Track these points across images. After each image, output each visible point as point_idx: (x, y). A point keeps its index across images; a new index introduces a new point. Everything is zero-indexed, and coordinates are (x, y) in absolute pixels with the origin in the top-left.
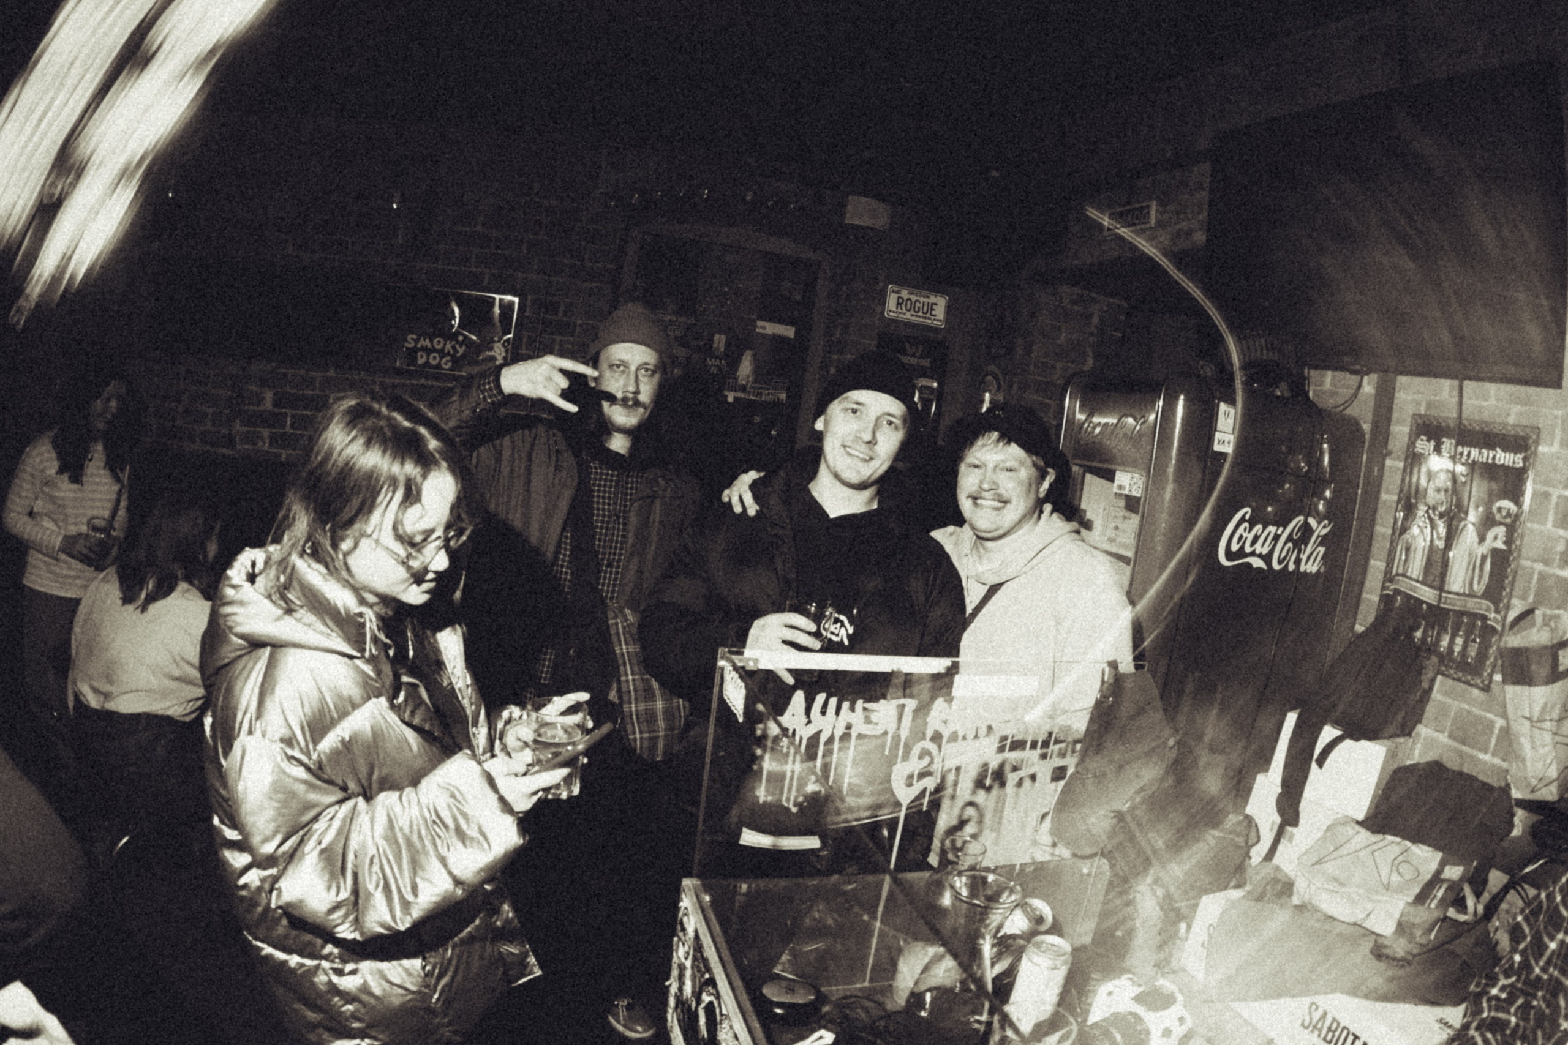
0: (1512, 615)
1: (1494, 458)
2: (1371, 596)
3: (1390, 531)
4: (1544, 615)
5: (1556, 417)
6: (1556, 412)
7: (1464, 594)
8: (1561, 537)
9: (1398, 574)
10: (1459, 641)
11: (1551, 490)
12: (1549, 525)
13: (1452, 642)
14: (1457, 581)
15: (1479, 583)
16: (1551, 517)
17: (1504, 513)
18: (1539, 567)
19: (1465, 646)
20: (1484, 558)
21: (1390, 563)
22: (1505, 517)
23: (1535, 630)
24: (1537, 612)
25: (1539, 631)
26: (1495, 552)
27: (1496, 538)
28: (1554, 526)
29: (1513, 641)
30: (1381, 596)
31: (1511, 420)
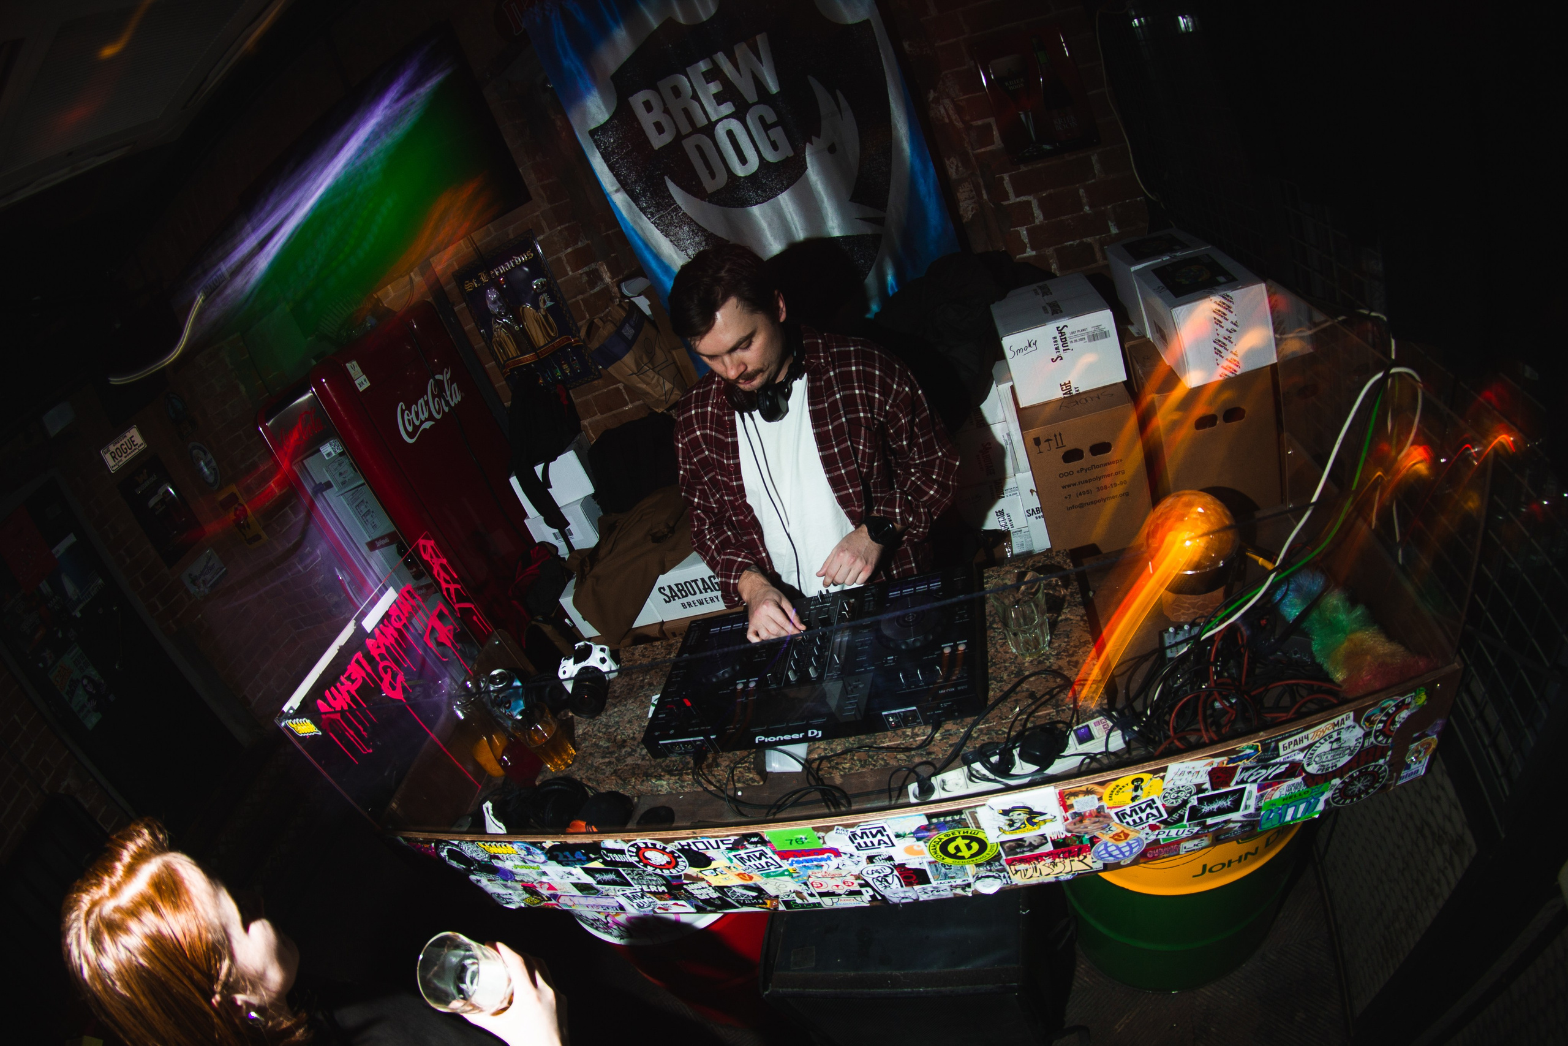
0: (583, 333)
1: (514, 262)
2: (500, 384)
3: (483, 343)
4: (601, 319)
5: (538, 216)
6: (535, 214)
7: (549, 343)
8: (581, 274)
9: (505, 362)
10: (565, 367)
11: (560, 255)
12: (570, 273)
13: (562, 371)
14: (539, 338)
15: (553, 332)
16: (569, 269)
17: (540, 287)
18: (580, 297)
19: (570, 366)
20: (545, 317)
21: (496, 359)
22: (542, 288)
23: (601, 329)
24: (595, 321)
25: (604, 329)
26: (549, 309)
27: (545, 302)
28: (573, 272)
29: (595, 345)
30: (505, 379)
31: (512, 236)
